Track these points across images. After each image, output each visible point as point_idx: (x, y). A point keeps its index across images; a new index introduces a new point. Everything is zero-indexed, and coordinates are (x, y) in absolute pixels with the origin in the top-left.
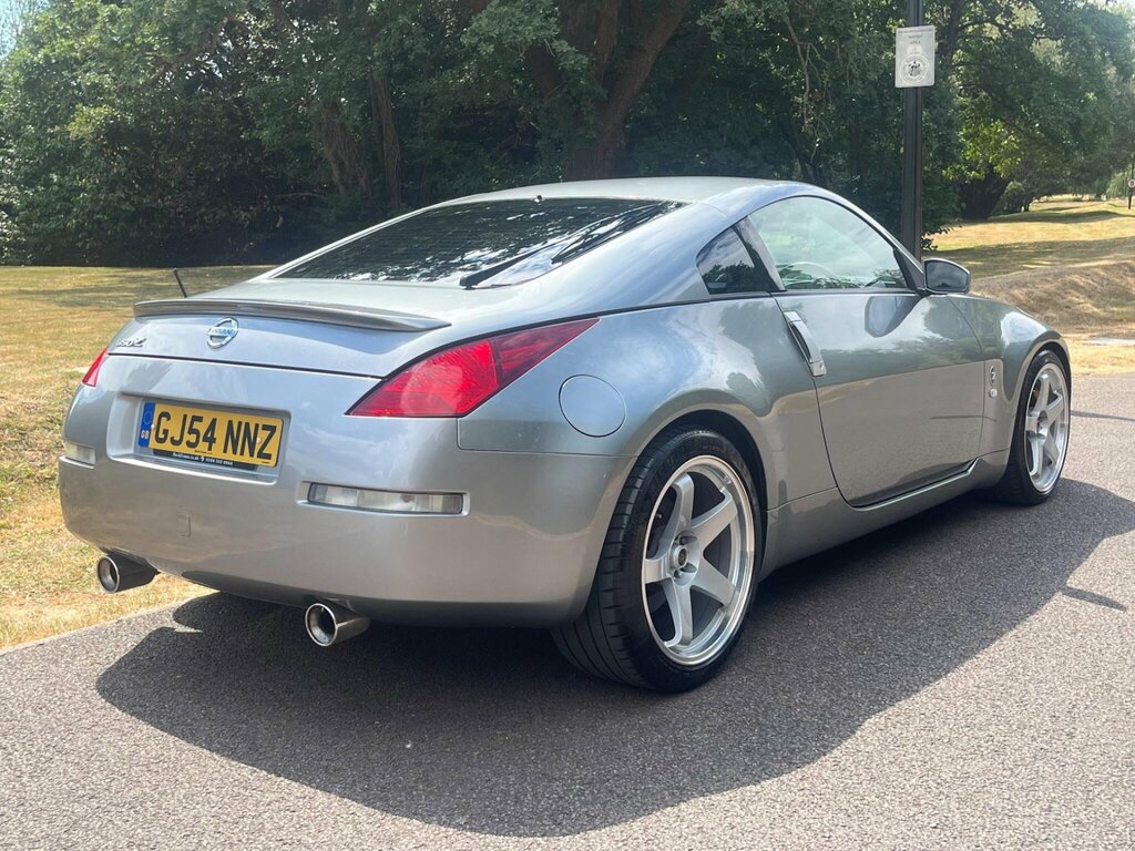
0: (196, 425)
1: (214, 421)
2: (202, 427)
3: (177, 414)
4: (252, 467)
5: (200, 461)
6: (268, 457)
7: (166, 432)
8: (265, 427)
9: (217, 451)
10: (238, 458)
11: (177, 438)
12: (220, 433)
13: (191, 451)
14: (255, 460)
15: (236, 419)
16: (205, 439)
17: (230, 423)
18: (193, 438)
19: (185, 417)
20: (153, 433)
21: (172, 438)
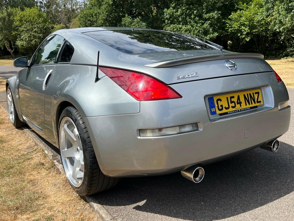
0: (233, 100)
1: (239, 96)
2: (235, 100)
3: (224, 98)
4: (256, 107)
5: (239, 111)
6: (260, 102)
7: (222, 106)
8: (256, 93)
9: (244, 106)
10: (251, 106)
11: (227, 106)
12: (242, 99)
13: (234, 109)
14: (257, 104)
15: (246, 93)
16: (238, 103)
17: (244, 95)
18: (233, 105)
19: (227, 98)
20: (217, 108)
21: (225, 108)
